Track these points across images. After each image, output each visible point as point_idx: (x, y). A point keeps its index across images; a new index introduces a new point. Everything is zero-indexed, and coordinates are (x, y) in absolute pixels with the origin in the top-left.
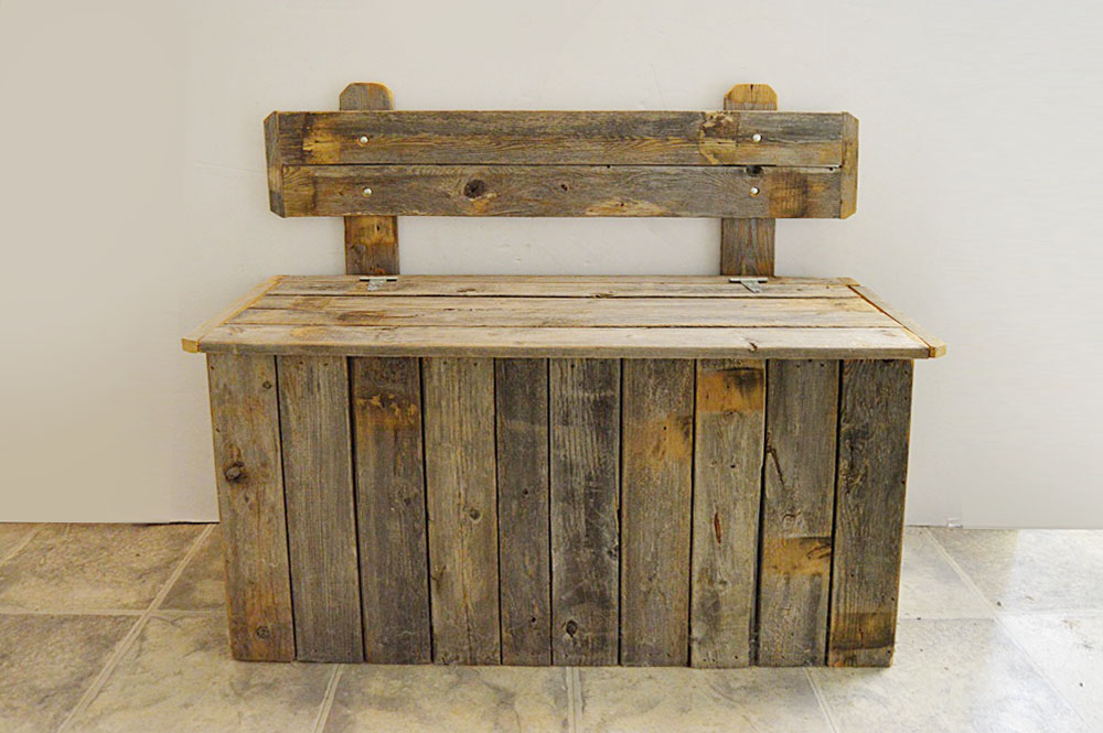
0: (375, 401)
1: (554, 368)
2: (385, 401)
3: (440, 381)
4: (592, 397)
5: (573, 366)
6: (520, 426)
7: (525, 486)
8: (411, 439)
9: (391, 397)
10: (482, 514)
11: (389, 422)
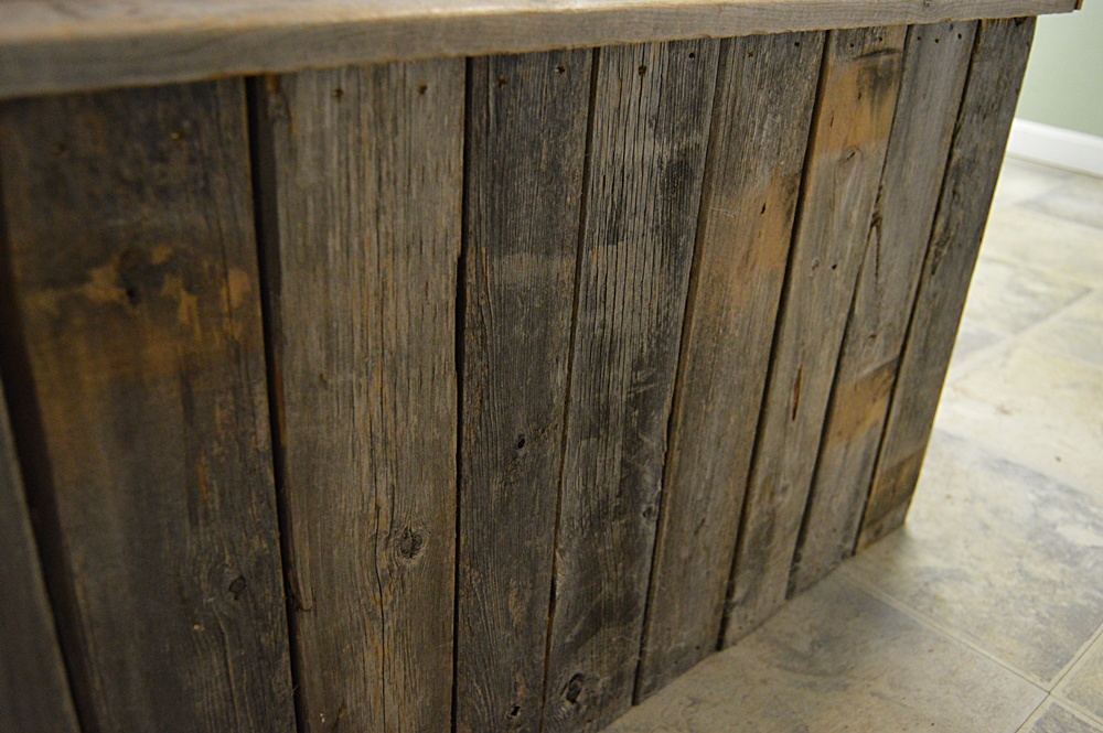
0: (102, 286)
1: (608, 80)
2: (138, 280)
3: (321, 163)
4: (666, 155)
5: (643, 70)
6: (518, 269)
7: (520, 428)
8: (236, 390)
9: (159, 255)
10: (426, 538)
11: (160, 352)
